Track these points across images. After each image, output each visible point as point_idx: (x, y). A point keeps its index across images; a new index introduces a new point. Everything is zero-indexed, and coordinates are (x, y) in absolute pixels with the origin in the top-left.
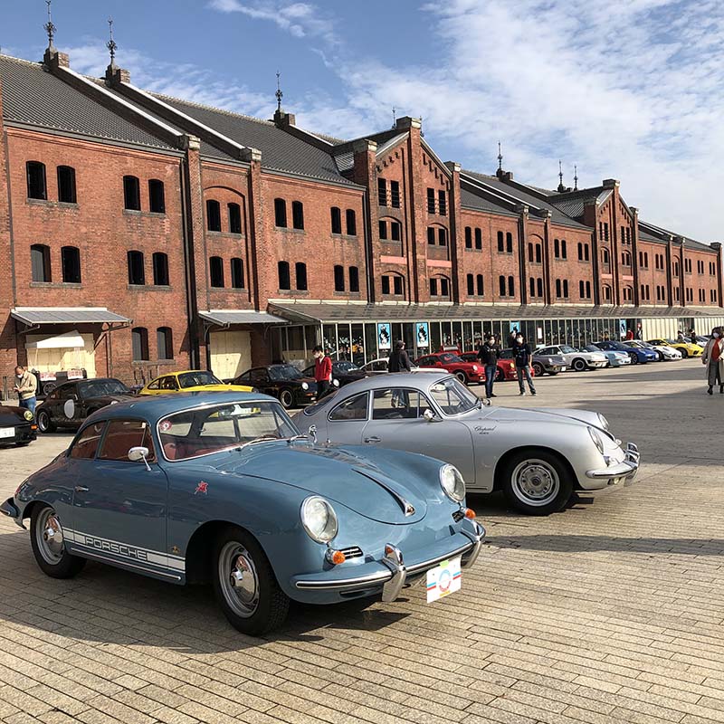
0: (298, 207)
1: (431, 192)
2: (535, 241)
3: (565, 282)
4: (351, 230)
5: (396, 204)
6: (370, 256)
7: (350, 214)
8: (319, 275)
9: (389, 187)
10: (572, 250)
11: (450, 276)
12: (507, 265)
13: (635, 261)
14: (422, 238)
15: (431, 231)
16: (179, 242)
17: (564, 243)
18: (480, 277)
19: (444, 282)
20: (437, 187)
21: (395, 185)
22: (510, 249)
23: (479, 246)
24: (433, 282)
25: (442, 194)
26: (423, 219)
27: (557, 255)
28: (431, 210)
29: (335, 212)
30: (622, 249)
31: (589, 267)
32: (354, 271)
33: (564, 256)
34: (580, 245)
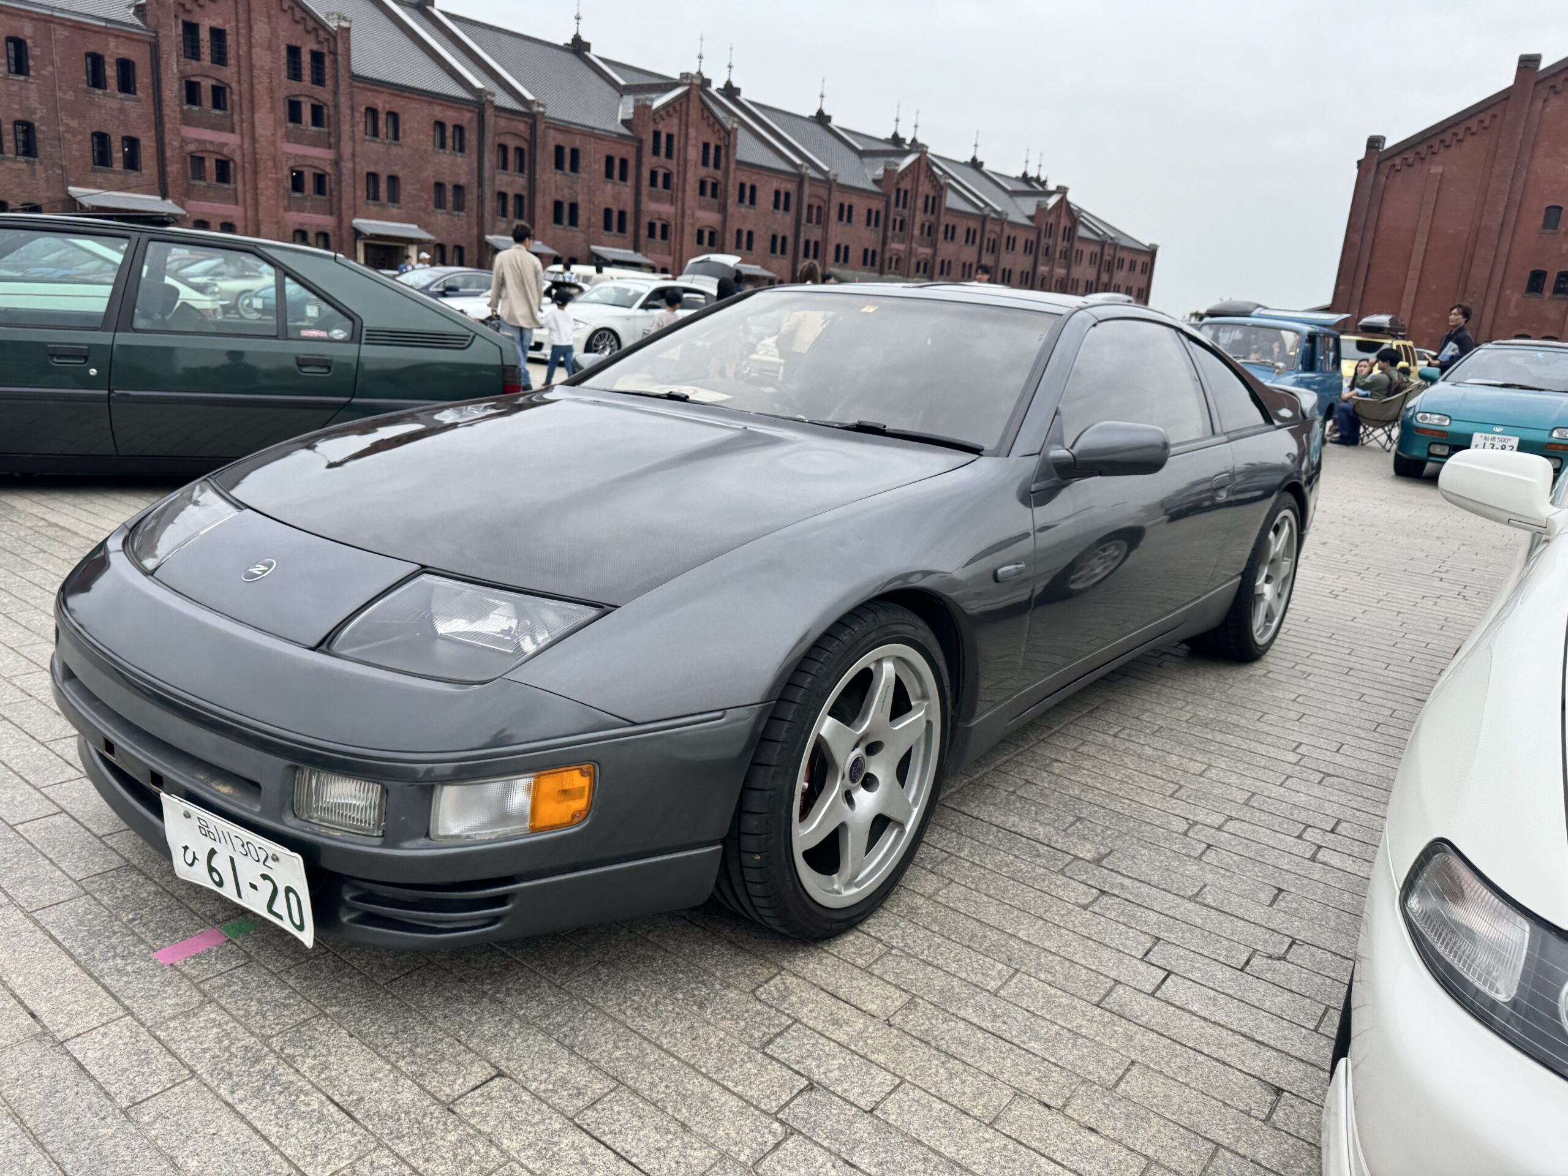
0: (850, 208)
1: (927, 197)
2: (993, 236)
3: (1010, 271)
4: (876, 225)
5: (904, 206)
6: (884, 243)
7: (878, 213)
8: (855, 254)
9: (902, 194)
10: (1020, 245)
11: (931, 260)
12: (969, 254)
13: (1069, 258)
14: (917, 232)
15: (923, 225)
16: (793, 230)
17: (1014, 239)
18: (949, 262)
19: (925, 264)
20: (932, 194)
21: (906, 192)
22: (973, 242)
23: (952, 238)
24: (918, 264)
25: (934, 198)
26: (919, 218)
27: (1007, 248)
28: (926, 211)
29: (869, 211)
30: (1061, 245)
31: (1030, 259)
32: (874, 252)
33: (1013, 249)
34: (1027, 241)
